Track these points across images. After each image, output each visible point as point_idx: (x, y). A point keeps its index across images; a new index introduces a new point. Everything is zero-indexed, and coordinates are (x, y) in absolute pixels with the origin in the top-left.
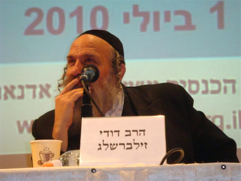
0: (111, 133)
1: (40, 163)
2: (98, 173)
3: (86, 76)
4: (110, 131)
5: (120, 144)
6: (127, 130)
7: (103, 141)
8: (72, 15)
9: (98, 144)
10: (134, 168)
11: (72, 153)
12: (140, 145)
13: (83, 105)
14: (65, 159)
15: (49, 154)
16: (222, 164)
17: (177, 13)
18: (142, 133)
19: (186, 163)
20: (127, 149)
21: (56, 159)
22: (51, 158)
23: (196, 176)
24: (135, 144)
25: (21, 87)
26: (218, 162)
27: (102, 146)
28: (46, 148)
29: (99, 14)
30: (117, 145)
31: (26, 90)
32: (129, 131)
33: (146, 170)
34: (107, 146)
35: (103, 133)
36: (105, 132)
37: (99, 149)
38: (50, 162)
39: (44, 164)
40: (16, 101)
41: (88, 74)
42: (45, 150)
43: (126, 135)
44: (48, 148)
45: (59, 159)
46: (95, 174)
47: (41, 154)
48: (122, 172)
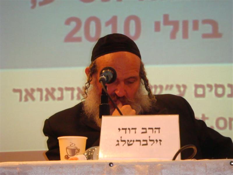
0: (129, 130)
1: (67, 157)
2: (115, 166)
3: (105, 77)
4: (127, 129)
5: (137, 141)
6: (144, 127)
7: (121, 137)
8: (107, 24)
9: (116, 140)
10: (149, 162)
11: (96, 149)
12: (155, 142)
13: (101, 104)
14: (89, 154)
15: (76, 149)
16: (231, 161)
17: (205, 22)
18: (157, 130)
19: (197, 159)
20: (143, 145)
21: (81, 154)
22: (77, 153)
23: (206, 171)
24: (150, 140)
25: (61, 89)
26: (227, 158)
27: (120, 142)
28: (72, 144)
29: (132, 23)
30: (134, 141)
31: (65, 92)
32: (145, 129)
33: (159, 165)
34: (124, 143)
35: (121, 130)
36: (123, 129)
37: (117, 145)
38: (76, 156)
39: (69, 159)
40: (56, 102)
41: (106, 75)
42: (72, 145)
43: (143, 133)
44: (75, 144)
45: (84, 154)
46: (112, 168)
47: (67, 150)
48: (137, 166)
